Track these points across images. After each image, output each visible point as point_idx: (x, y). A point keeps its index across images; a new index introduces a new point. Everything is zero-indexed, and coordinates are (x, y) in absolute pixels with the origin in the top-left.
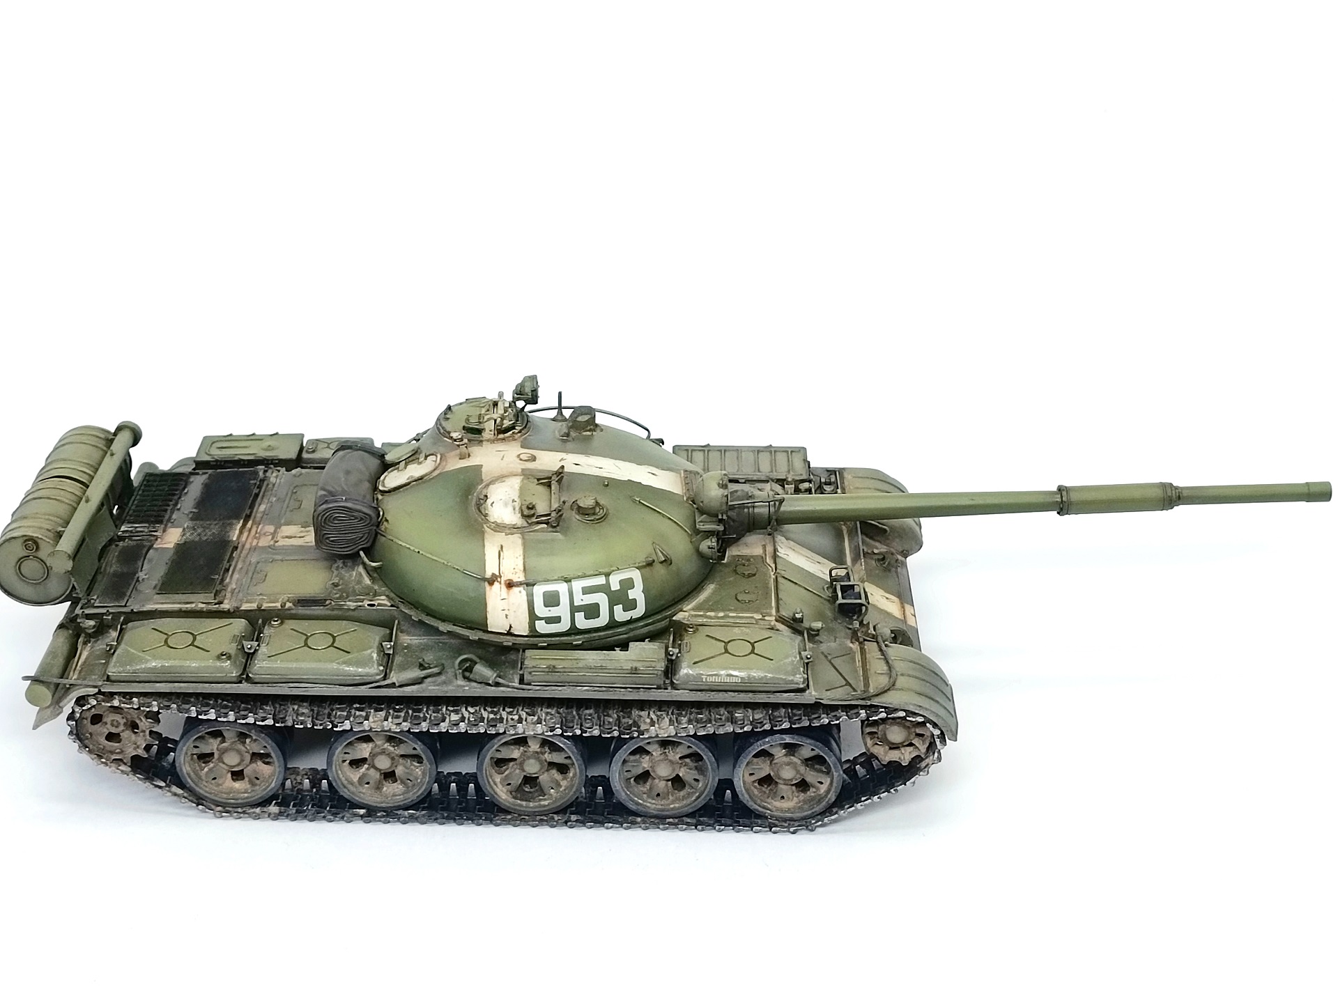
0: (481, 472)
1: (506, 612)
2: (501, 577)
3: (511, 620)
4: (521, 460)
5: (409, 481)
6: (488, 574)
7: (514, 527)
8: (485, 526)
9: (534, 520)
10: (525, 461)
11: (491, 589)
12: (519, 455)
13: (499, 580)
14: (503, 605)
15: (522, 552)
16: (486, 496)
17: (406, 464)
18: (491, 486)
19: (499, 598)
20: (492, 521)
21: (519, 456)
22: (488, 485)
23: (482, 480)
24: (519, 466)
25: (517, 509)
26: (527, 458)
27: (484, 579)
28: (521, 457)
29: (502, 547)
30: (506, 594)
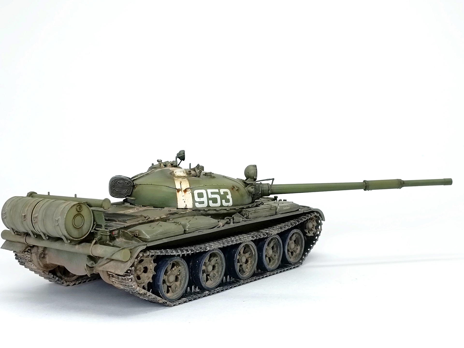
1: (184, 200)
2: (182, 189)
3: (186, 204)
6: (178, 188)
7: (185, 177)
11: (178, 193)
15: (188, 183)
19: (182, 196)
27: (176, 190)
29: (181, 182)
30: (184, 194)
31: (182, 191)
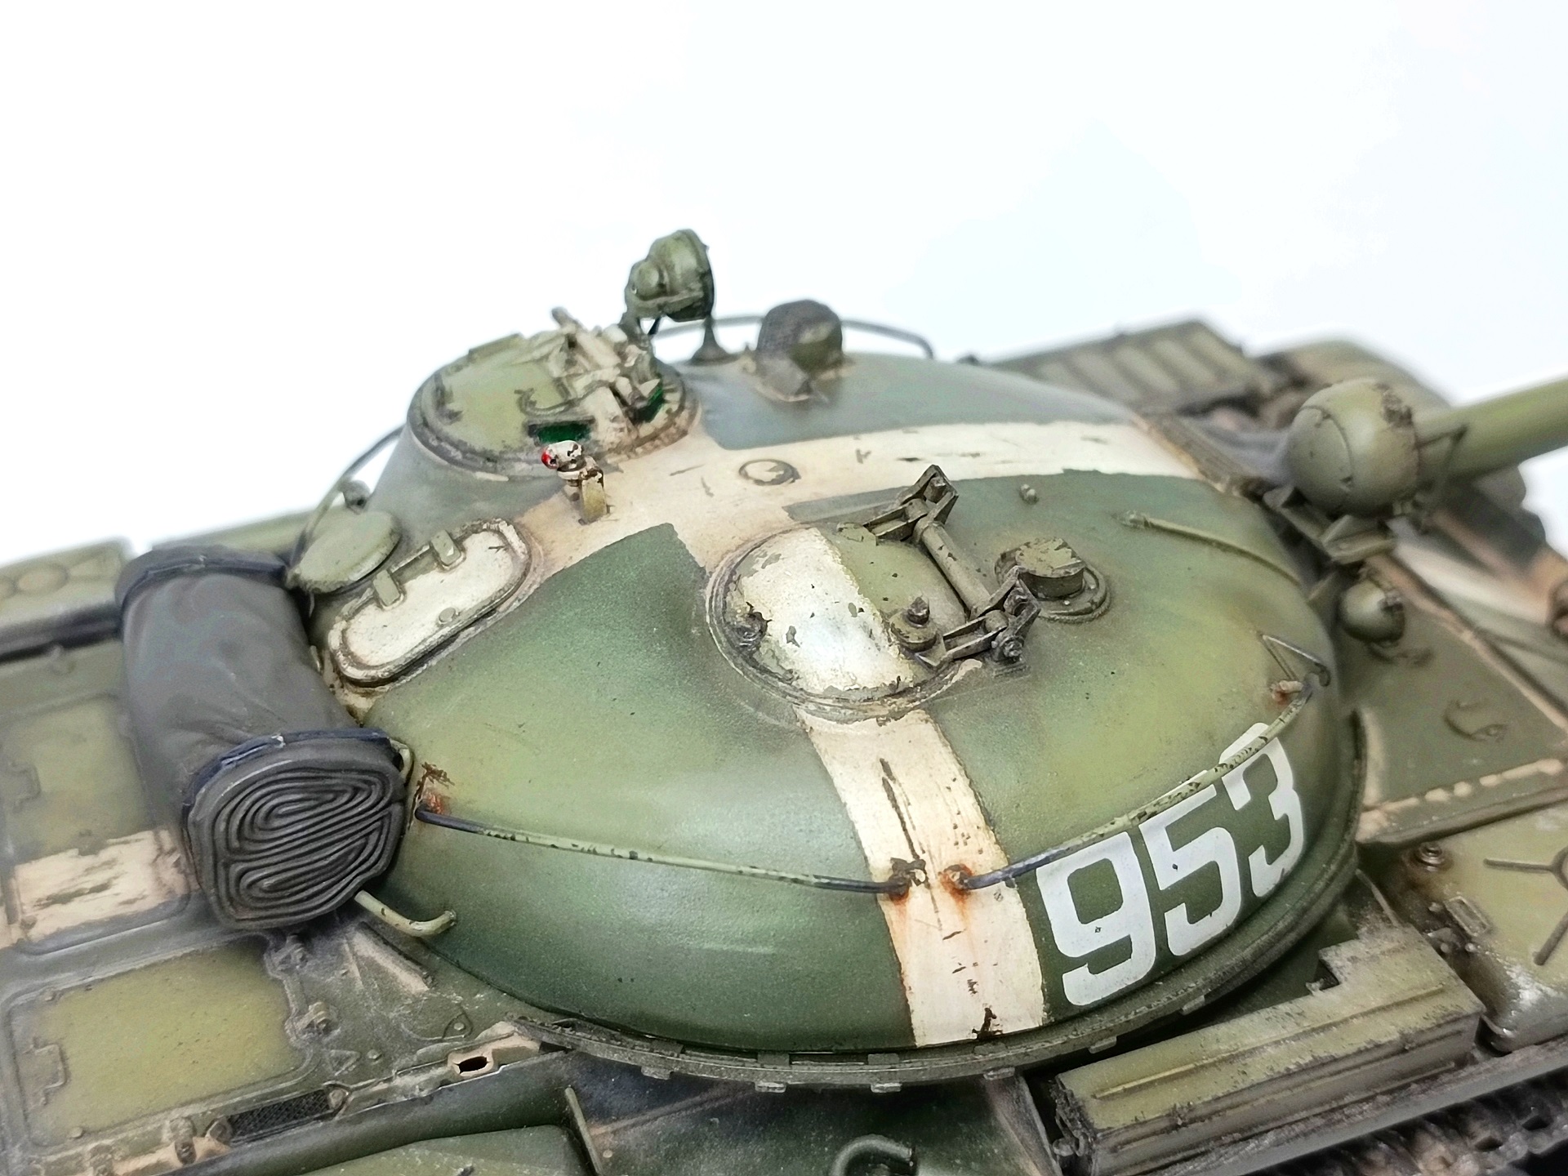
0: (682, 546)
1: (970, 973)
2: (922, 865)
3: (989, 995)
4: (759, 482)
5: (446, 631)
6: (880, 869)
7: (897, 691)
8: (802, 713)
9: (943, 653)
10: (774, 482)
11: (902, 913)
12: (742, 468)
13: (920, 875)
14: (953, 953)
15: (954, 768)
16: (754, 616)
17: (399, 580)
18: (745, 580)
19: (938, 936)
20: (819, 689)
21: (742, 471)
22: (732, 580)
23: (702, 569)
24: (773, 504)
25: (878, 630)
26: (773, 475)
27: (873, 889)
28: (753, 471)
29: (885, 766)
30: (957, 917)
31: (928, 886)
